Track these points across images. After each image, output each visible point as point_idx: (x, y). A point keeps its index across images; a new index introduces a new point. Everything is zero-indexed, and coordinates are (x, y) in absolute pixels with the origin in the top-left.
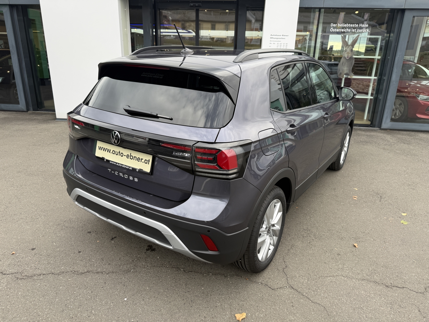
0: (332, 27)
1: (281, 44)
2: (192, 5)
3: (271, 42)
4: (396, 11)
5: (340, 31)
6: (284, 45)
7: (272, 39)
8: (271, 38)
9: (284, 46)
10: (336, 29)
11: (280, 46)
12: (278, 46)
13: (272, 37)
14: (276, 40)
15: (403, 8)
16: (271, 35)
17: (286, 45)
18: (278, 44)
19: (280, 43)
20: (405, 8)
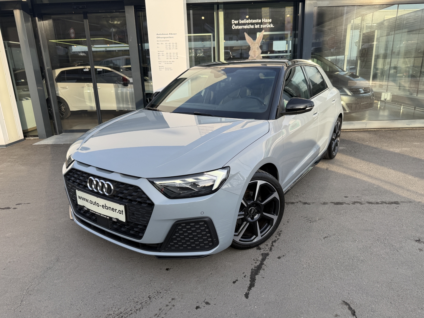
0: (234, 24)
1: (170, 44)
3: (158, 42)
5: (243, 28)
6: (173, 44)
7: (159, 39)
8: (157, 38)
9: (173, 46)
10: (238, 26)
11: (169, 46)
12: (166, 46)
13: (158, 36)
14: (163, 39)
16: (157, 34)
17: (175, 44)
18: (166, 44)
19: (168, 42)
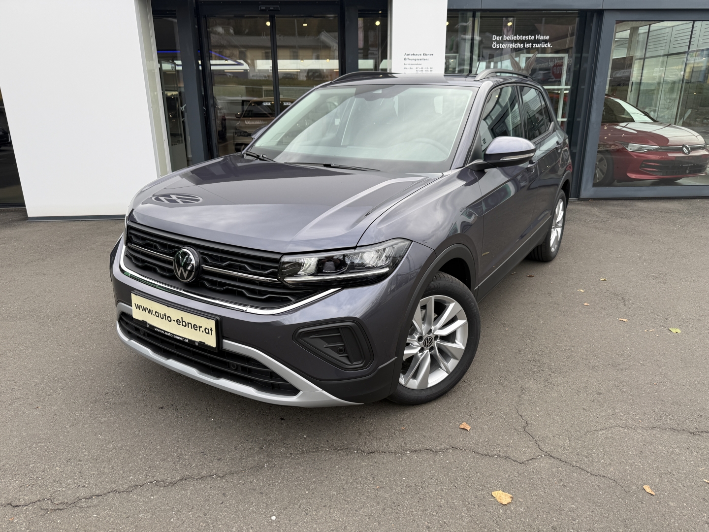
0: (495, 41)
1: (422, 69)
2: (263, 8)
3: (406, 66)
4: (589, 14)
5: (508, 47)
6: (426, 69)
7: (407, 62)
8: (405, 59)
10: (501, 45)
13: (407, 57)
14: (413, 62)
15: (601, 8)
16: (405, 54)
17: (430, 70)
18: (417, 70)
19: (420, 66)
20: (604, 8)
